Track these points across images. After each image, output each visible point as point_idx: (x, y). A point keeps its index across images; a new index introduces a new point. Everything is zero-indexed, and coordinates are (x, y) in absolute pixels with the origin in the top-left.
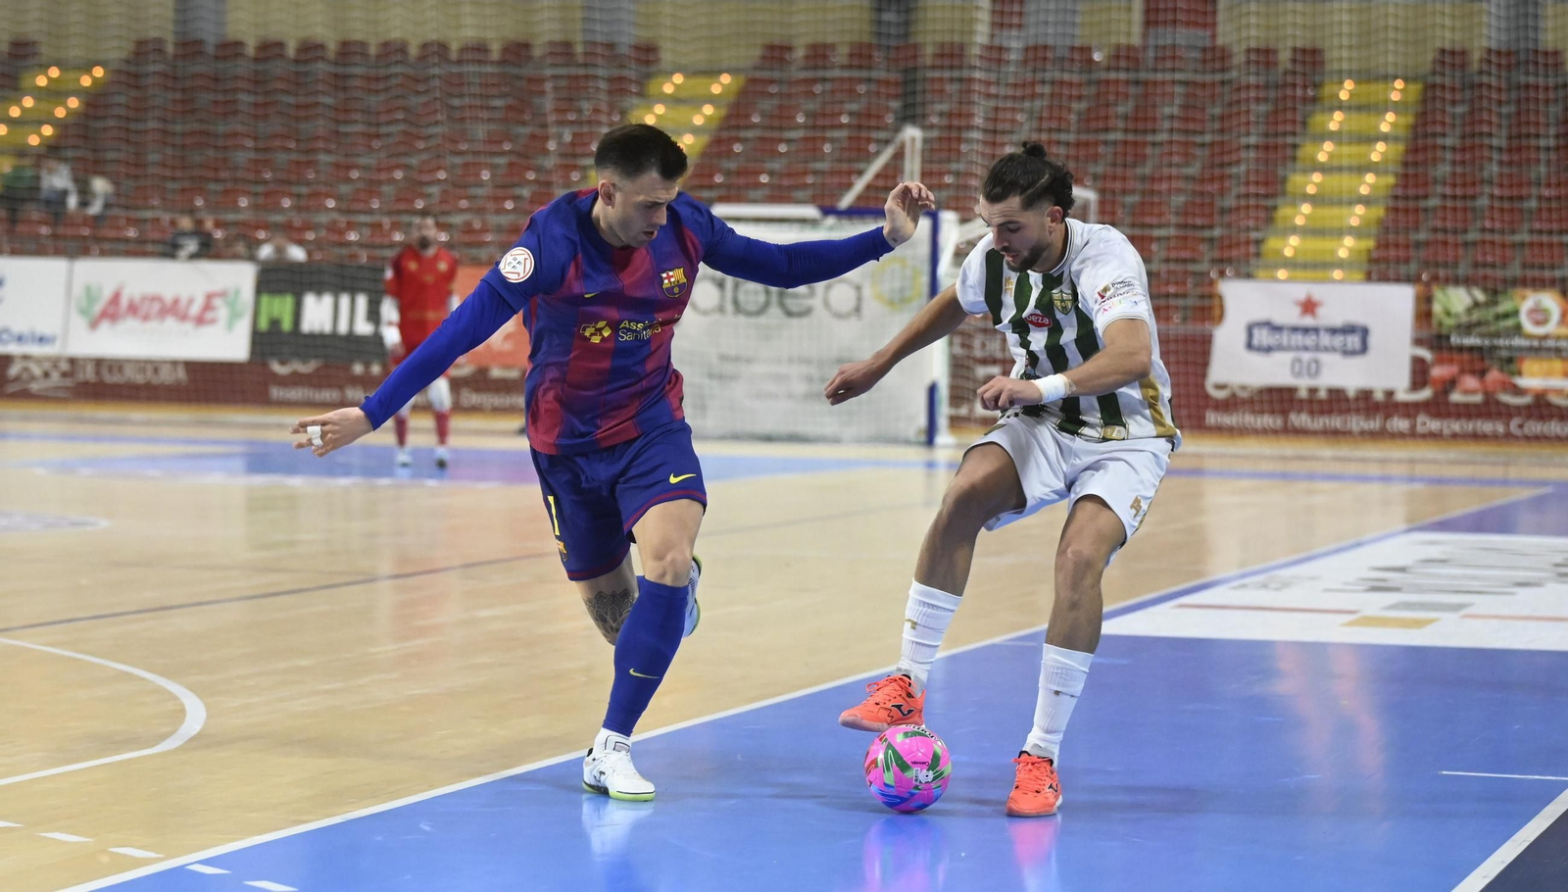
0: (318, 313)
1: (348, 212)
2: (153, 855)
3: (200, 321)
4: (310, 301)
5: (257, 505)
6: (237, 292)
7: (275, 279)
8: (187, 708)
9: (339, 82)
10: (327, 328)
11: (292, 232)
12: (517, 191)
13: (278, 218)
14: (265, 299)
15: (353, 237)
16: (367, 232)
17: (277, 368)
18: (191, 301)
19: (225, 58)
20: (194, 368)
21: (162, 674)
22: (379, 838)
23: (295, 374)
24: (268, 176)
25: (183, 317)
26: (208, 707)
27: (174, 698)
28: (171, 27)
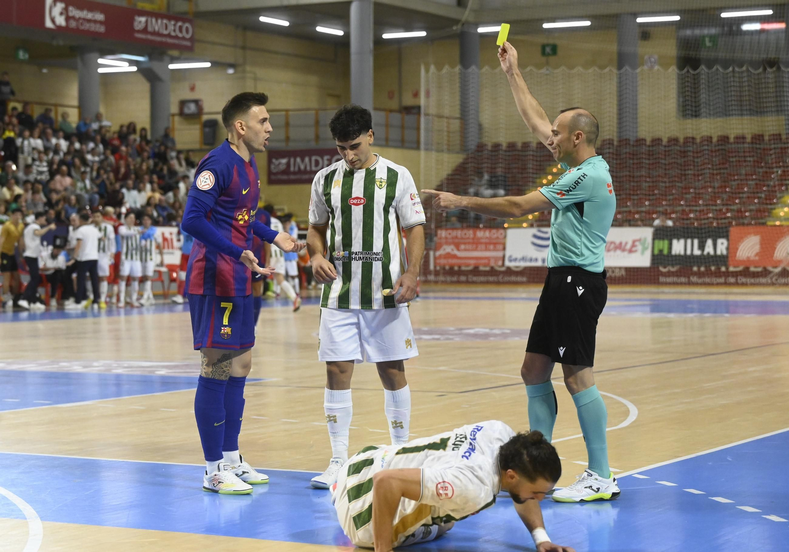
0: (678, 247)
1: (690, 206)
2: (618, 470)
3: (631, 251)
4: (675, 242)
5: (655, 326)
6: (645, 239)
7: (661, 234)
8: (630, 410)
9: (684, 153)
10: (682, 253)
11: (666, 215)
12: (760, 195)
13: (661, 209)
14: (656, 242)
15: (692, 215)
16: (698, 214)
17: (662, 269)
18: (626, 243)
19: (637, 146)
20: (628, 270)
21: (619, 396)
22: (710, 463)
23: (669, 272)
24: (656, 192)
25: (624, 250)
26: (639, 409)
27: (625, 406)
28: (615, 134)
